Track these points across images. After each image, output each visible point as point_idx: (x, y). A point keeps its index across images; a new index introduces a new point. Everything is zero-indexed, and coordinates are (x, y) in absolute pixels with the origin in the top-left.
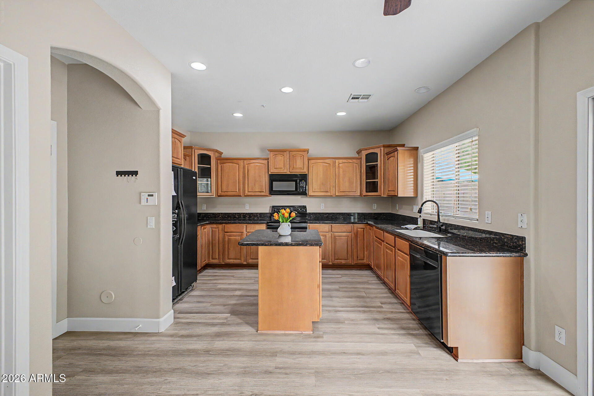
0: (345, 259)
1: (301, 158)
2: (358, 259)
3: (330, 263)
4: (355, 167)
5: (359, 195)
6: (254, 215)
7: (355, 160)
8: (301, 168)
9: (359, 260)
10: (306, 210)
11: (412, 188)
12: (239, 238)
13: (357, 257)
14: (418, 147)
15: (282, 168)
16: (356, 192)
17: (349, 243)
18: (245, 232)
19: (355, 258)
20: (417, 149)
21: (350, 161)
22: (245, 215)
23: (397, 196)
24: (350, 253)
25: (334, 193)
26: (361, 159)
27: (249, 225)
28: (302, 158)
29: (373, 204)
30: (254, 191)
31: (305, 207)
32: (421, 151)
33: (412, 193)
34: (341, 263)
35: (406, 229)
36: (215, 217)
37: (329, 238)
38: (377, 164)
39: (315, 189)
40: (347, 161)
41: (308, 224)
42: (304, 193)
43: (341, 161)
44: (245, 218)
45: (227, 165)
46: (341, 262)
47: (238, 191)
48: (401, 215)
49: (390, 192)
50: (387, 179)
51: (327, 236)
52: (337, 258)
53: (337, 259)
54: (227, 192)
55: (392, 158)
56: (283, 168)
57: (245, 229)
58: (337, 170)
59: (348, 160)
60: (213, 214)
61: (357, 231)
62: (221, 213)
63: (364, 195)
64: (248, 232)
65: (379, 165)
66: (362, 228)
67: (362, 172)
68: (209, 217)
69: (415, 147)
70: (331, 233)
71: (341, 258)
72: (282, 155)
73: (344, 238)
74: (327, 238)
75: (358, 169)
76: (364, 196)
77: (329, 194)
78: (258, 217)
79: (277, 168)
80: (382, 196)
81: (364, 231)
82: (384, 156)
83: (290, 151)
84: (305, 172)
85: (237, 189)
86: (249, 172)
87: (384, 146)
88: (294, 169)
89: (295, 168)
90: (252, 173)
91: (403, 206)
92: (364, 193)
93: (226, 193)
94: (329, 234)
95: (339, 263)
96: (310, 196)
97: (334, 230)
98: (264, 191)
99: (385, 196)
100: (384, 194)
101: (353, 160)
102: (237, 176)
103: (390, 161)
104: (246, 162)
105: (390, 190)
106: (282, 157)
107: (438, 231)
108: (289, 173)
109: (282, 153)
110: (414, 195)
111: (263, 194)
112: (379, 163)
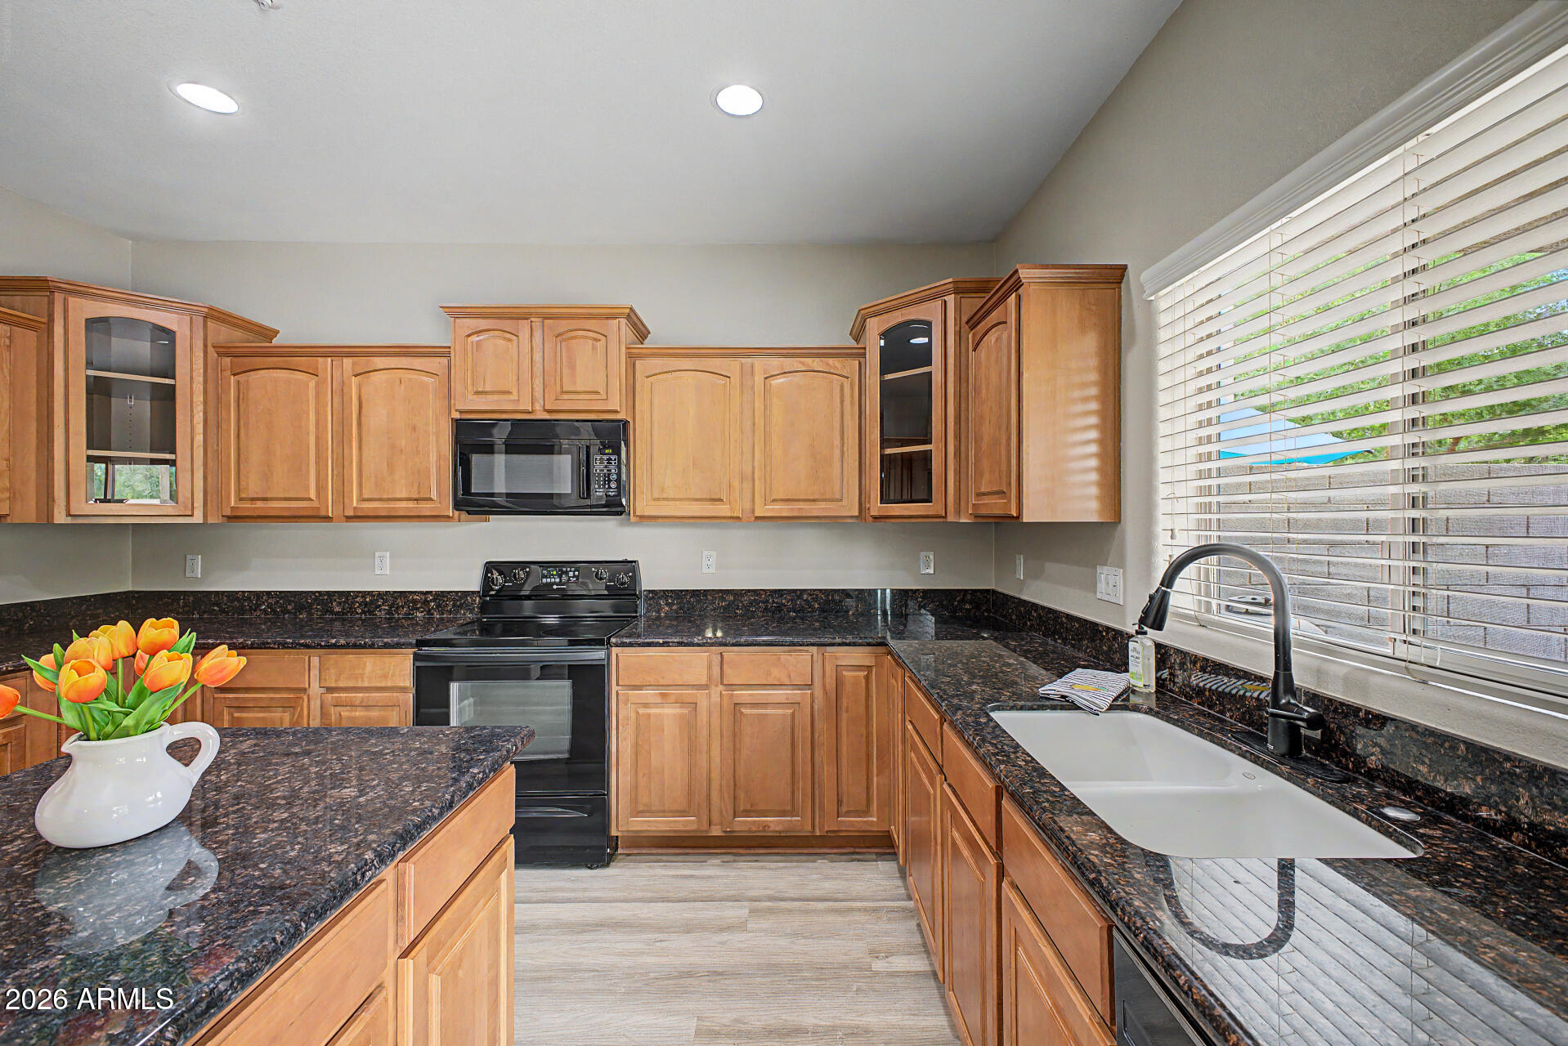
0: (783, 813)
1: (594, 348)
2: (844, 809)
3: (716, 831)
4: (837, 391)
5: (857, 514)
6: (415, 602)
7: (835, 363)
8: (597, 393)
9: (848, 814)
10: (635, 579)
11: (1094, 477)
12: (287, 717)
13: (839, 802)
14: (1124, 268)
15: (509, 393)
16: (841, 500)
17: (803, 735)
18: (315, 689)
19: (830, 804)
20: (1115, 276)
21: (816, 363)
22: (371, 602)
23: (1018, 518)
24: (804, 785)
25: (748, 506)
26: (864, 355)
27: (334, 657)
28: (600, 345)
29: (923, 554)
30: (385, 496)
31: (631, 566)
32: (1139, 278)
33: (1094, 505)
34: (764, 831)
35: (1063, 708)
36: (242, 610)
37: (710, 713)
38: (930, 373)
39: (663, 490)
40: (802, 363)
41: (614, 650)
42: (614, 507)
43: (775, 363)
44: (370, 612)
45: (266, 382)
46: (766, 826)
47: (313, 495)
48: (1035, 606)
49: (986, 500)
50: (971, 435)
51: (703, 704)
52: (749, 807)
53: (747, 813)
54: (265, 499)
55: (992, 337)
56: (515, 391)
57: (315, 672)
58: (759, 404)
59: (809, 361)
60: (232, 596)
61: (839, 683)
62: (269, 593)
63: (874, 513)
64: (330, 690)
65: (937, 378)
66: (860, 668)
67: (867, 413)
68: (212, 612)
69: (1105, 267)
70: (721, 687)
71: (762, 807)
72: (508, 336)
73: (780, 711)
74: (703, 716)
75: (852, 403)
76: (875, 518)
77: (723, 510)
78: (429, 612)
79: (486, 393)
80: (951, 518)
81: (867, 678)
82: (959, 334)
83: (546, 317)
84: (616, 412)
85: (308, 490)
86: (364, 410)
87: (960, 290)
88: (566, 397)
89: (567, 392)
90: (377, 416)
91: (1048, 565)
92: (876, 507)
93: (259, 504)
94: (713, 692)
95: (754, 829)
96: (642, 517)
97: (732, 677)
98: (434, 495)
99: (963, 520)
100: (958, 512)
101: (830, 361)
102: (312, 428)
103: (983, 355)
104: (354, 364)
105: (983, 490)
106: (510, 340)
107: (1283, 748)
108: (547, 416)
109: (507, 325)
110: (1101, 513)
111: (426, 508)
112: (936, 368)
